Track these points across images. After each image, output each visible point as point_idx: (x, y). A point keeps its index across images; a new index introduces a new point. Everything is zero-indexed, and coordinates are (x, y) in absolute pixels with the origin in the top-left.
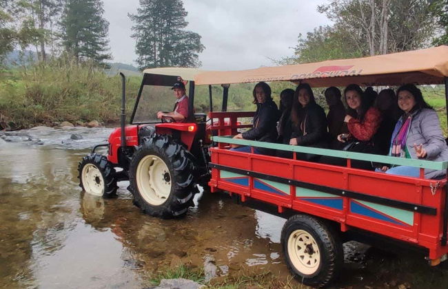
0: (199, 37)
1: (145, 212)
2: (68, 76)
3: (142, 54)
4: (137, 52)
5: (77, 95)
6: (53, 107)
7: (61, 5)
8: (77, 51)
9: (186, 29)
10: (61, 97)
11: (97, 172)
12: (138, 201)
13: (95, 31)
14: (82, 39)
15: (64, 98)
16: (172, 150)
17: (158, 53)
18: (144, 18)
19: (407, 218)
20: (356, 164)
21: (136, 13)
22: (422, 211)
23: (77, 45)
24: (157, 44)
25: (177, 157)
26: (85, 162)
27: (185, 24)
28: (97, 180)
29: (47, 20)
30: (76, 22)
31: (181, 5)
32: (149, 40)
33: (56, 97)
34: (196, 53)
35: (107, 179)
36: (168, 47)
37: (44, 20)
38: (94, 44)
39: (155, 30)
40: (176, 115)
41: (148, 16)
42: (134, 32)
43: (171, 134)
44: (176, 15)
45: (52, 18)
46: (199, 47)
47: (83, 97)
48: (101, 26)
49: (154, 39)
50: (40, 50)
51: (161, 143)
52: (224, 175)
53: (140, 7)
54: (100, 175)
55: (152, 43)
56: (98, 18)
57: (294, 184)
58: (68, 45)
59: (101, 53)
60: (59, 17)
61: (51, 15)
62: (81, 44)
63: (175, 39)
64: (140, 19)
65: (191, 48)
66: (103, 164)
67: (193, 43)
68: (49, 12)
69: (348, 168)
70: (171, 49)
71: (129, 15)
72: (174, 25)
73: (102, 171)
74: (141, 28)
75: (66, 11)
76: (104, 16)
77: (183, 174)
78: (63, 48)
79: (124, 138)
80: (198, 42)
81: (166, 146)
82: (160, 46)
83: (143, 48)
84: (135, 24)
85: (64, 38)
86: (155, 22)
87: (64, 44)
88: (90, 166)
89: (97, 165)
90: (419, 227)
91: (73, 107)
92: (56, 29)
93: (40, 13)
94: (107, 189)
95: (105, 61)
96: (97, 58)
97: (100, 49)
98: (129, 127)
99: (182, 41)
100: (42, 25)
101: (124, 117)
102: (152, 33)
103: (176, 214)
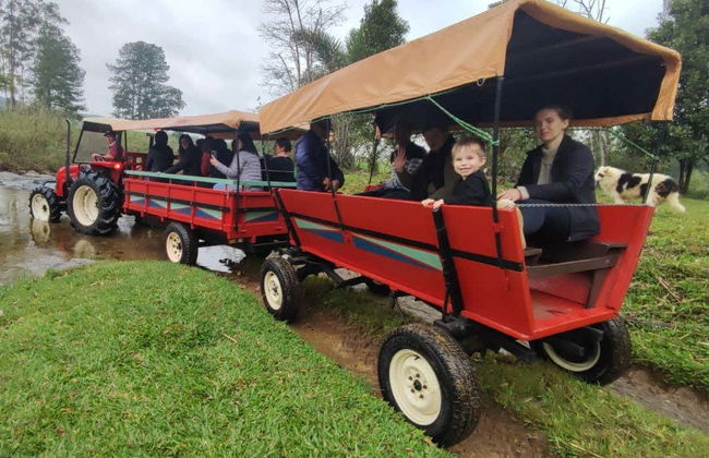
0: (180, 93)
1: (79, 232)
2: (36, 124)
3: (119, 107)
4: (115, 105)
5: (45, 145)
6: (20, 155)
7: (33, 49)
8: (49, 100)
9: (167, 84)
10: (28, 146)
11: (44, 202)
12: (75, 224)
13: (70, 79)
14: (54, 87)
15: (31, 147)
16: (100, 181)
17: (136, 107)
18: (122, 69)
19: (218, 215)
20: (200, 184)
21: (115, 64)
22: (225, 210)
23: (49, 94)
24: (136, 98)
25: (103, 187)
26: (35, 192)
27: (166, 79)
28: (45, 208)
29: (18, 65)
30: (49, 69)
31: (162, 58)
32: (127, 93)
33: (23, 145)
34: (176, 109)
35: (52, 207)
36: (147, 102)
37: (14, 65)
38: (68, 93)
39: (134, 82)
40: (108, 156)
41: (127, 68)
42: (112, 83)
43: (103, 170)
44: (157, 68)
45: (23, 63)
46: (179, 104)
47: (51, 147)
48: (76, 75)
49: (133, 93)
50: (9, 96)
51: (92, 176)
52: (133, 198)
53: (119, 57)
54: (46, 204)
55: (131, 96)
56: (73, 66)
57: (170, 201)
58: (40, 93)
59: (74, 104)
60: (31, 62)
61: (22, 59)
62: (54, 92)
63: (155, 93)
64: (119, 70)
65: (172, 103)
66: (49, 194)
67: (174, 99)
68: (20, 56)
69: (195, 187)
70: (151, 103)
71: (107, 65)
72: (154, 79)
73: (48, 200)
74: (119, 80)
75: (39, 57)
76: (79, 65)
77: (108, 200)
78: (34, 96)
79: (68, 175)
80: (179, 98)
81: (95, 178)
82: (139, 99)
83: (121, 102)
84: (113, 75)
85: (37, 85)
86: (135, 73)
87: (36, 91)
88: (38, 197)
89: (44, 195)
90: (224, 221)
91: (40, 157)
92: (28, 75)
93: (11, 57)
94: (52, 215)
95: (80, 112)
96: (70, 108)
97: (74, 99)
98: (72, 166)
99: (162, 96)
100: (12, 70)
101: (68, 157)
102: (131, 86)
103: (102, 232)
